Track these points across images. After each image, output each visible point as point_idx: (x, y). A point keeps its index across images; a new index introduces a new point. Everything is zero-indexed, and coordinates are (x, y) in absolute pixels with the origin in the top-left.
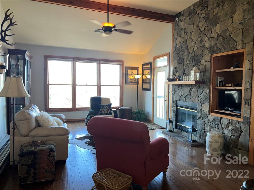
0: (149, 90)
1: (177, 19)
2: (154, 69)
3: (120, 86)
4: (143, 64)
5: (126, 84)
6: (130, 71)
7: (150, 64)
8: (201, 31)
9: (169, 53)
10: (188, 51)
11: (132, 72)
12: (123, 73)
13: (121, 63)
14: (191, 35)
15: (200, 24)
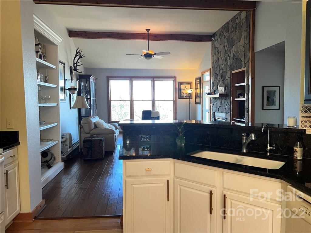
0: (199, 103)
1: (213, 39)
2: (202, 83)
3: (173, 100)
4: (195, 79)
5: (179, 98)
6: (183, 87)
7: (200, 78)
8: (226, 51)
9: (211, 69)
10: (219, 68)
11: (185, 87)
12: (176, 89)
13: (174, 78)
14: (221, 53)
15: (226, 45)
